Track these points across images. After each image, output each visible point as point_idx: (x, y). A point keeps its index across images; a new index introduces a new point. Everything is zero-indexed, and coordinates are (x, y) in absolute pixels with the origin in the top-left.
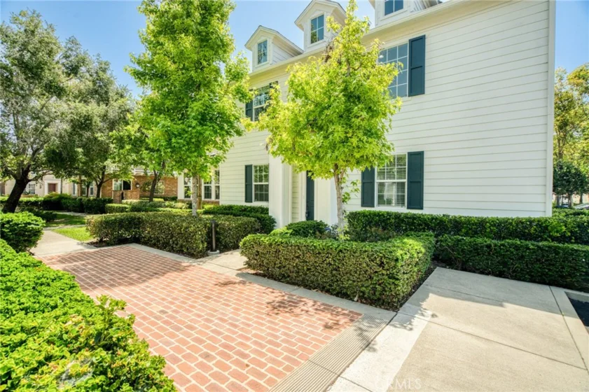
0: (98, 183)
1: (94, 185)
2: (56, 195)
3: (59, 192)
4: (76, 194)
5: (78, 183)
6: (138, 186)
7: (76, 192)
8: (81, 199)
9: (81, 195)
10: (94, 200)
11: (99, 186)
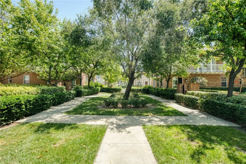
0: (168, 79)
1: (164, 81)
2: (147, 86)
3: (148, 85)
4: (155, 86)
5: (156, 80)
6: (187, 81)
7: (155, 85)
8: (158, 89)
9: (157, 87)
10: (165, 90)
11: (168, 81)
